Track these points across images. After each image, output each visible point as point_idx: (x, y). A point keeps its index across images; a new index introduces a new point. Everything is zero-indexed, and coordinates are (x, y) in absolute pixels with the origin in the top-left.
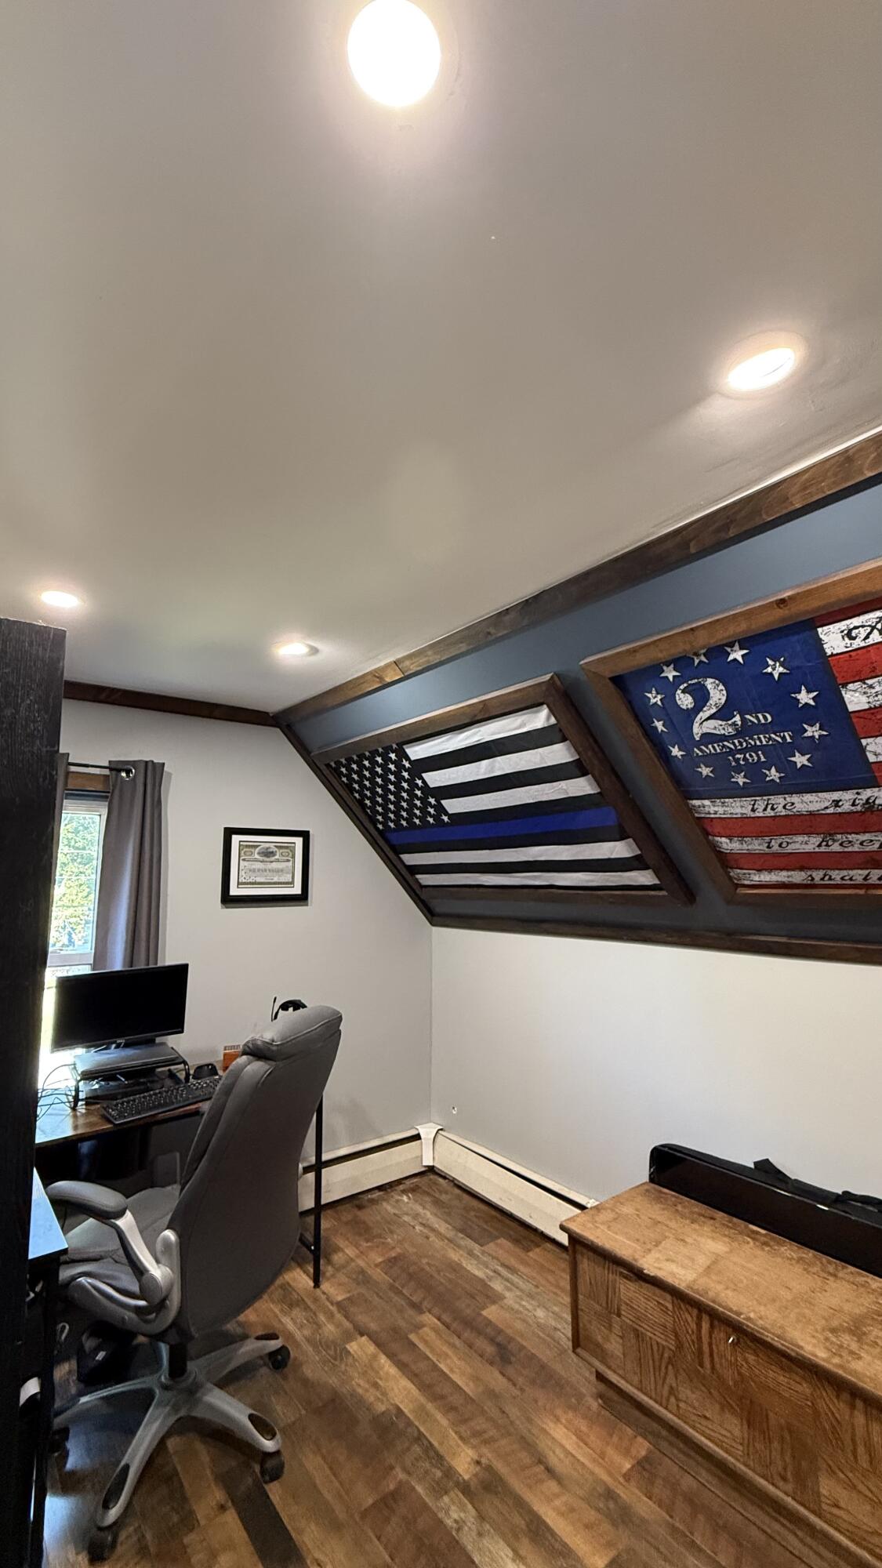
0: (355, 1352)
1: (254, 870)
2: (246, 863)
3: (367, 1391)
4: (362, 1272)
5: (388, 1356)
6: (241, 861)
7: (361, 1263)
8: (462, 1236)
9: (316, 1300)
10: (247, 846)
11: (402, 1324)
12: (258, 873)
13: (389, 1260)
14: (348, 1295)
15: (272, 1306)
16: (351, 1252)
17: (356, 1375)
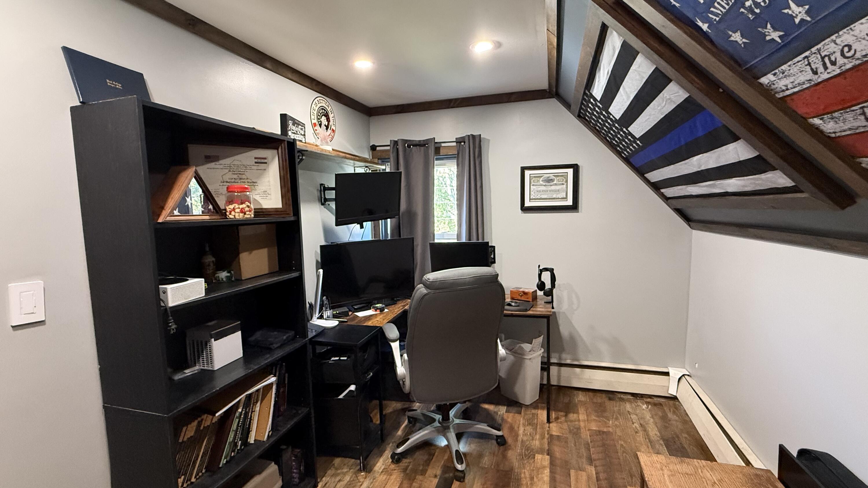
0: (537, 459)
1: (540, 191)
2: (534, 187)
3: (526, 478)
4: (579, 429)
5: (550, 472)
6: (531, 186)
7: (582, 424)
8: (662, 443)
9: (543, 428)
10: (535, 177)
11: (574, 462)
12: (542, 193)
13: (599, 431)
14: (560, 434)
15: (522, 419)
16: (582, 417)
17: (528, 468)
